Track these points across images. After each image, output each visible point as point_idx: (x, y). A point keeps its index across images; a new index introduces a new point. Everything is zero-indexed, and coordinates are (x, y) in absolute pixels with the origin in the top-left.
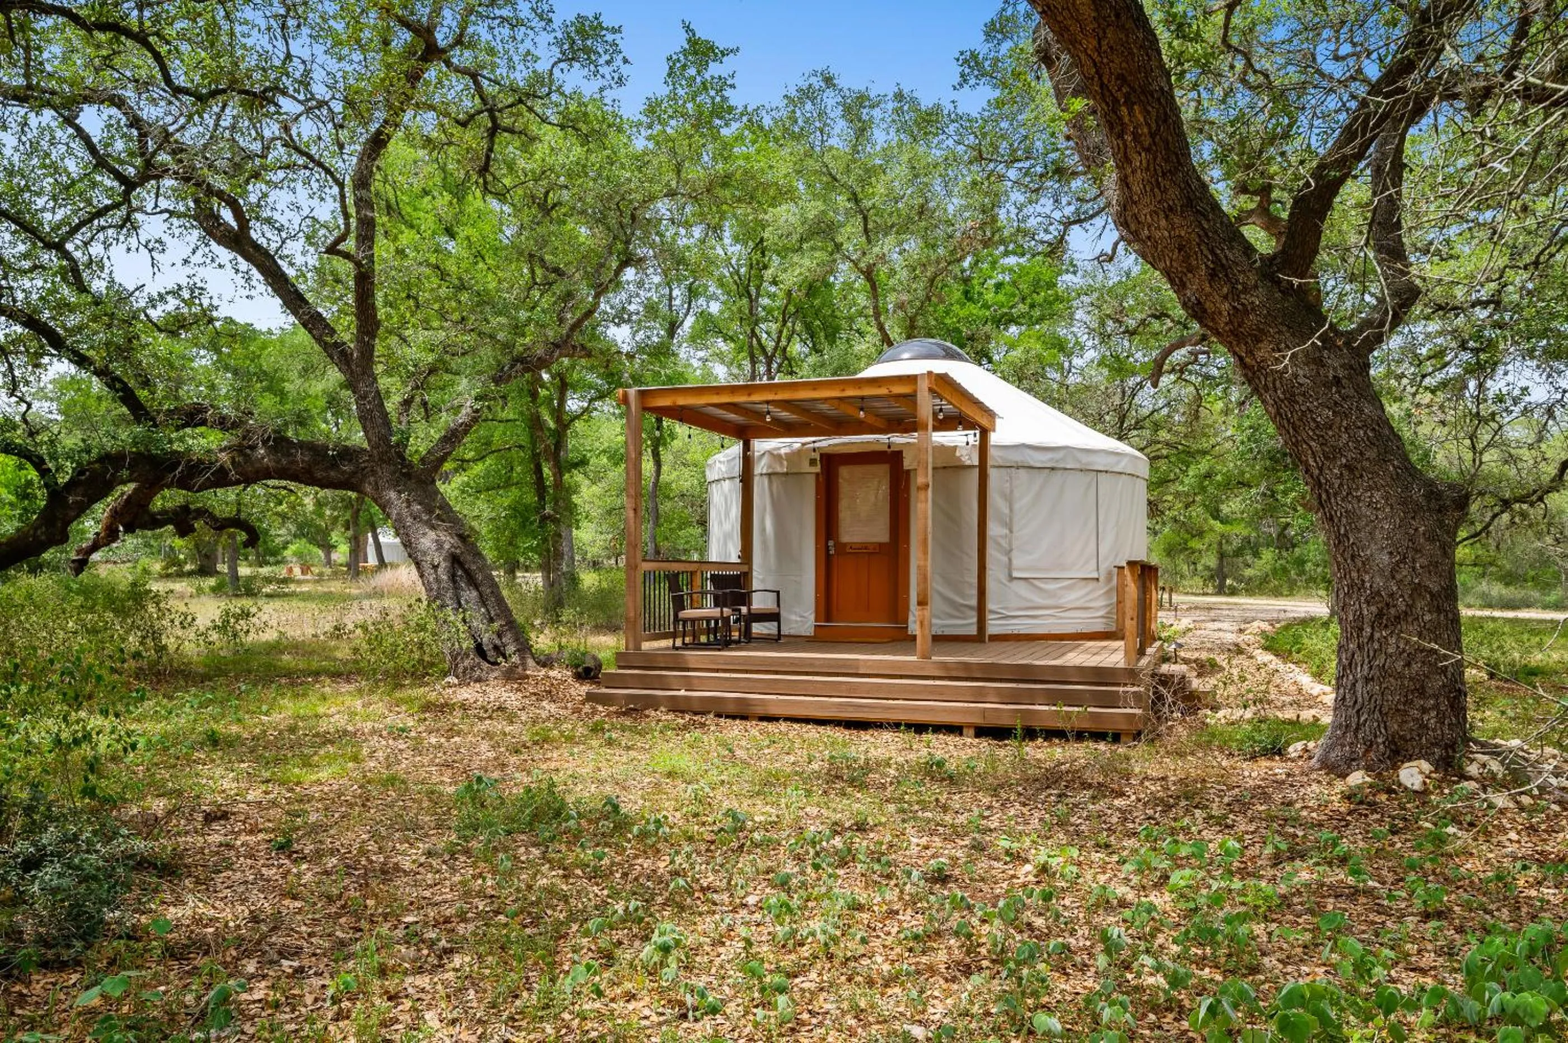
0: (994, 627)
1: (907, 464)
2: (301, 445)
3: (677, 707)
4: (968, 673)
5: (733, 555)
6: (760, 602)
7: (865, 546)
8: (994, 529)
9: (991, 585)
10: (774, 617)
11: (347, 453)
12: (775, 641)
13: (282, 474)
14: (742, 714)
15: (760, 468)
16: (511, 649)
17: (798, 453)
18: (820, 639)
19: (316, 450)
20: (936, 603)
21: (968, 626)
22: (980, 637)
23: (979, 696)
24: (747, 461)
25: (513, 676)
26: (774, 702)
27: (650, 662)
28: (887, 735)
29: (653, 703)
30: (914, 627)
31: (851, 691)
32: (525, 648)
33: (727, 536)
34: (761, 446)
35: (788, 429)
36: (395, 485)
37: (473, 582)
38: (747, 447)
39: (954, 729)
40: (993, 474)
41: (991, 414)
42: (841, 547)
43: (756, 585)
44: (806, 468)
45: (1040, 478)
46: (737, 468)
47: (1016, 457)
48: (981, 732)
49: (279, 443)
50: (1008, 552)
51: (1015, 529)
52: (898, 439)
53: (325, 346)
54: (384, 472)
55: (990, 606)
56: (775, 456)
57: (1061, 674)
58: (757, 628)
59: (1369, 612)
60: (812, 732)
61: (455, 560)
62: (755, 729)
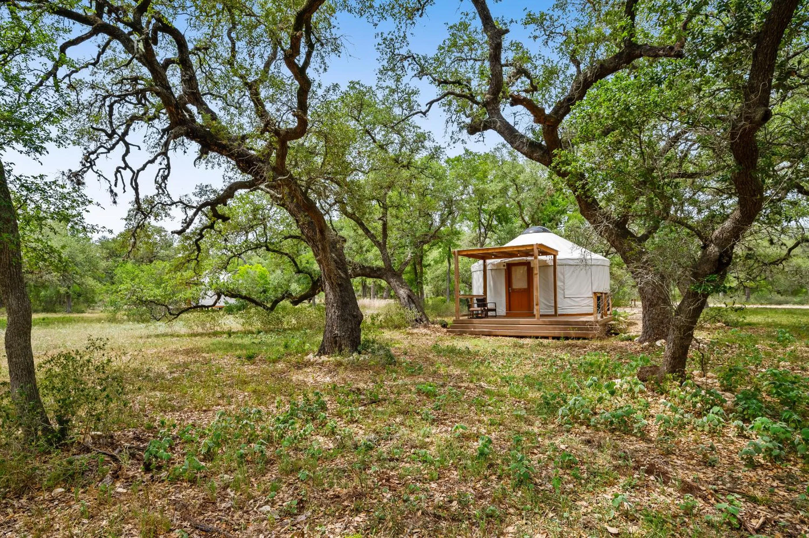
0: (560, 312)
1: (532, 265)
2: (367, 267)
3: (472, 333)
4: (551, 323)
5: (481, 293)
6: (490, 306)
7: (520, 289)
8: (559, 283)
9: (558, 300)
10: (495, 310)
11: (379, 269)
12: (495, 317)
13: (363, 275)
14: (489, 335)
15: (489, 267)
16: (424, 319)
17: (500, 263)
18: (508, 315)
19: (371, 269)
20: (542, 305)
21: (552, 312)
22: (556, 315)
23: (554, 329)
24: (485, 266)
25: (425, 326)
26: (498, 332)
27: (462, 322)
28: (528, 339)
29: (465, 332)
30: (535, 312)
31: (518, 328)
32: (427, 320)
33: (479, 287)
34: (488, 261)
35: (496, 257)
36: (393, 277)
37: (414, 303)
38: (485, 262)
39: (547, 338)
40: (558, 268)
41: (557, 251)
42: (513, 290)
43: (488, 301)
44: (502, 267)
45: (572, 268)
46: (482, 267)
47: (564, 262)
48: (554, 338)
49: (363, 268)
50: (563, 290)
51: (566, 282)
52: (529, 258)
53: (374, 242)
54: (389, 274)
55: (558, 306)
56: (493, 264)
57: (577, 323)
58: (490, 313)
59: (648, 304)
60: (508, 338)
61: (409, 296)
62: (493, 338)
